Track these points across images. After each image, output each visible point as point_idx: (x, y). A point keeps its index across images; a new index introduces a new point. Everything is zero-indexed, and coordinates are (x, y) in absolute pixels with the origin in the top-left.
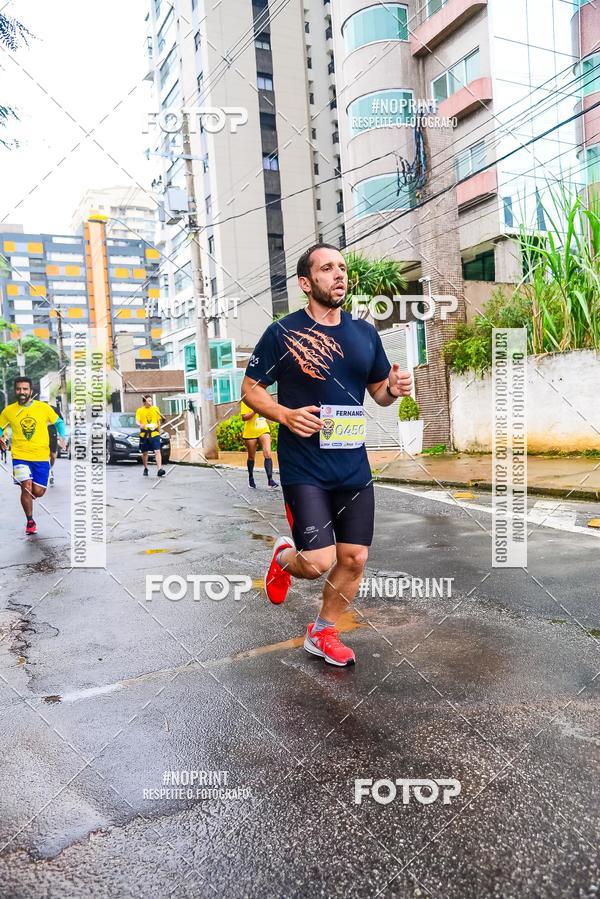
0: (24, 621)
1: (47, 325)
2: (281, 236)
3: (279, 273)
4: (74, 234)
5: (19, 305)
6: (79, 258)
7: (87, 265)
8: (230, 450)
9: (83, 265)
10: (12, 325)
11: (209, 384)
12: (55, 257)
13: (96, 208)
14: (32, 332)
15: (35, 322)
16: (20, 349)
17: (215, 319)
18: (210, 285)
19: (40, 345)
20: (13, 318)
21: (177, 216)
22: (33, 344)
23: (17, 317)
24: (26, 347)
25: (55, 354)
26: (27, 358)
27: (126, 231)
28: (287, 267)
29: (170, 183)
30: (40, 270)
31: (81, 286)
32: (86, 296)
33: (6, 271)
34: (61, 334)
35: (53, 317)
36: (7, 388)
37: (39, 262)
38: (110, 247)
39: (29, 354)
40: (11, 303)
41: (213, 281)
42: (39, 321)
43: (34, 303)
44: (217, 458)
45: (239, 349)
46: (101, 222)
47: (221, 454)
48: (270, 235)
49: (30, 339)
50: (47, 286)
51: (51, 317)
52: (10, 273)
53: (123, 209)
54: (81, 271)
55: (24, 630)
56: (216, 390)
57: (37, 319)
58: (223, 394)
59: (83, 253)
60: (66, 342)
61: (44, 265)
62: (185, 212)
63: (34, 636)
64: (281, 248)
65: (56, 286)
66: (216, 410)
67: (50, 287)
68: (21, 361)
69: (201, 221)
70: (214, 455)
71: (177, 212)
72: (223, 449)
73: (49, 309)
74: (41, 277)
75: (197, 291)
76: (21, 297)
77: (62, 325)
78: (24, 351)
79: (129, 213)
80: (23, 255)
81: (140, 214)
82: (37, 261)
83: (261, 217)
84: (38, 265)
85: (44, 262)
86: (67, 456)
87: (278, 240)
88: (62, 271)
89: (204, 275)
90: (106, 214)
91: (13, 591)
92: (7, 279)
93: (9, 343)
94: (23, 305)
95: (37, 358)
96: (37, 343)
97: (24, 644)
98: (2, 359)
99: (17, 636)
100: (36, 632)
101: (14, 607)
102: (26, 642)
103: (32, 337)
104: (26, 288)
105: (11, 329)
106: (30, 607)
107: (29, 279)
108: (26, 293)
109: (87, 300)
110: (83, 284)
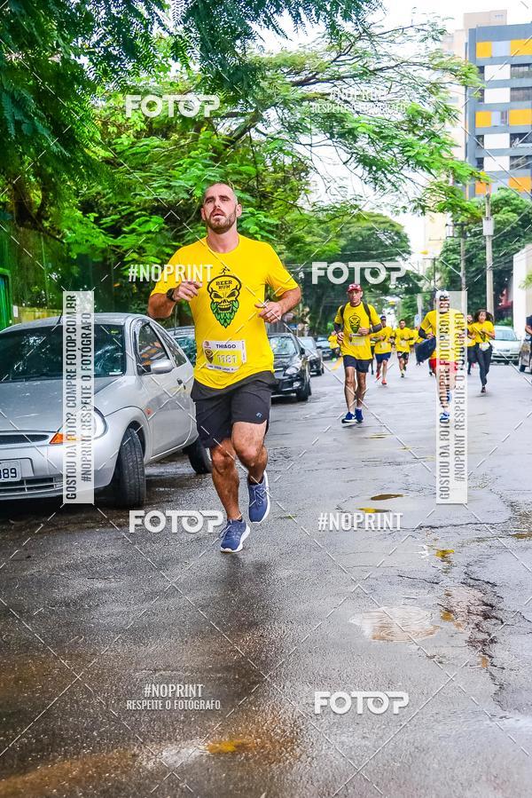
1: (528, 171)
5: (491, 141)
10: (481, 172)
14: (505, 183)
15: (512, 167)
16: (488, 209)
19: (515, 202)
20: (480, 162)
22: (506, 202)
23: (486, 161)
24: (497, 207)
26: (498, 222)
33: (478, 89)
36: (466, 268)
37: (526, 69)
39: (500, 217)
40: (480, 138)
42: (518, 165)
43: (514, 137)
49: (504, 194)
52: (482, 91)
57: (515, 162)
63: (500, 628)
68: (488, 228)
74: (525, 94)
76: (494, 129)
78: (493, 212)
80: (501, 60)
82: (521, 69)
84: (523, 75)
91: (470, 560)
92: (477, 102)
93: (474, 201)
94: (497, 140)
95: (511, 222)
96: (514, 199)
97: (486, 636)
98: (462, 225)
99: (477, 625)
100: (502, 623)
101: (472, 582)
102: (489, 635)
103: (506, 190)
104: (502, 113)
105: (479, 179)
106: (494, 585)
107: (507, 100)
108: (502, 122)
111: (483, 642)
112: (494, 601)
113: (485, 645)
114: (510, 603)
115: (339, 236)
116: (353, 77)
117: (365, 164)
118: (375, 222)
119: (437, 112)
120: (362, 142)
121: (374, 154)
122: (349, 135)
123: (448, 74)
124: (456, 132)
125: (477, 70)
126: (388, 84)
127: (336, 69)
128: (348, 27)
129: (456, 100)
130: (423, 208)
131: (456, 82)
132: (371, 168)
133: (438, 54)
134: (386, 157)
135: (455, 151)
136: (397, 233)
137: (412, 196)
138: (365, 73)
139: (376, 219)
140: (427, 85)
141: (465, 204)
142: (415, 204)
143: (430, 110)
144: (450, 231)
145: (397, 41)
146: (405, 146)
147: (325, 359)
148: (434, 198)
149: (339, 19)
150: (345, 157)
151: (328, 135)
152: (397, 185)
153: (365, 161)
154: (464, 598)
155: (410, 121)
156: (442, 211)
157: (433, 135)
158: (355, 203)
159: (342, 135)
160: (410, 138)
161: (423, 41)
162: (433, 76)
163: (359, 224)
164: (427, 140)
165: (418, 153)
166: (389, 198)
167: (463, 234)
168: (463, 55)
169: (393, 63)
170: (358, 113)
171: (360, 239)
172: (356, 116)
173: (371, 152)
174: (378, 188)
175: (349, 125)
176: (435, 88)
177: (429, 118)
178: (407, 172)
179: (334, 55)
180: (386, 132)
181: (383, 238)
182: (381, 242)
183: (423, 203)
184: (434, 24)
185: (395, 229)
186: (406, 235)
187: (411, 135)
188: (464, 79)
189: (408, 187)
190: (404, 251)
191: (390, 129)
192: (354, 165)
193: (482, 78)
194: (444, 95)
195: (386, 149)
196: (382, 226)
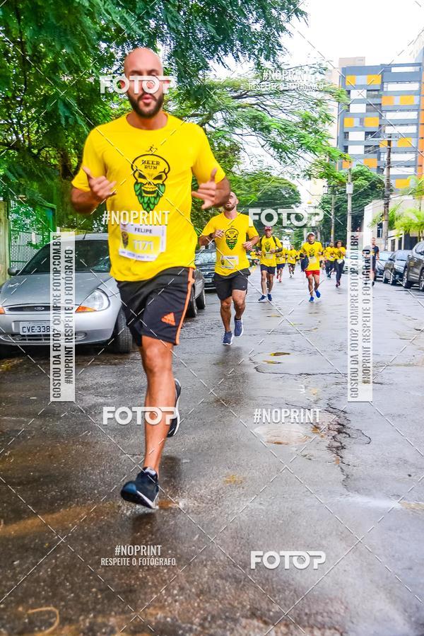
0: (340, 424)
1: (376, 155)
4: (413, 61)
5: (353, 136)
6: (415, 86)
7: (422, 93)
9: (418, 93)
10: (346, 154)
12: (391, 87)
14: (361, 161)
15: (365, 152)
16: (350, 177)
19: (367, 174)
20: (346, 148)
22: (361, 173)
23: (350, 148)
24: (355, 176)
25: (381, 182)
26: (355, 186)
30: (377, 101)
31: (413, 115)
32: (417, 124)
33: (346, 104)
34: (389, 163)
35: (383, 146)
36: (335, 213)
37: (376, 93)
39: (357, 183)
40: (346, 134)
42: (369, 151)
43: (367, 134)
49: (360, 168)
50: (381, 116)
51: (381, 146)
52: (349, 105)
54: (415, 100)
55: (339, 432)
57: (368, 149)
59: (420, 82)
60: (393, 171)
61: (380, 96)
63: (348, 440)
65: (389, 116)
67: (383, 118)
68: (349, 189)
73: (380, 139)
74: (375, 108)
76: (355, 129)
77: (392, 155)
78: (353, 180)
80: (361, 87)
82: (373, 93)
84: (374, 96)
85: (381, 93)
86: (383, 279)
88: (397, 101)
91: (331, 396)
92: (345, 112)
93: (341, 171)
94: (356, 136)
95: (364, 186)
96: (366, 172)
97: (339, 444)
98: (334, 186)
99: (333, 437)
100: (349, 436)
101: (331, 410)
102: (341, 444)
103: (362, 166)
104: (361, 120)
105: (345, 158)
106: (345, 413)
107: (365, 111)
108: (360, 124)
109: (417, 129)
110: (416, 113)
111: (337, 448)
112: (345, 423)
113: (338, 449)
114: (354, 424)
115: (257, 191)
116: (270, 94)
117: (275, 148)
118: (280, 183)
119: (320, 117)
120: (274, 134)
121: (281, 142)
122: (267, 129)
123: (328, 94)
124: (332, 130)
125: (346, 93)
126: (291, 100)
128: (267, 64)
129: (332, 110)
130: (310, 175)
131: (333, 99)
132: (278, 150)
134: (288, 144)
135: (330, 141)
136: (293, 190)
137: (303, 168)
138: (277, 93)
139: (280, 181)
140: (316, 101)
141: (336, 174)
142: (305, 173)
143: (317, 116)
144: (326, 190)
146: (300, 138)
148: (316, 170)
149: (262, 59)
150: (263, 143)
151: (253, 129)
152: (294, 160)
153: (275, 145)
154: (326, 420)
155: (304, 122)
156: (321, 178)
157: (316, 132)
158: (266, 170)
159: (261, 130)
160: (303, 132)
162: (319, 96)
163: (269, 184)
164: (313, 134)
165: (308, 142)
166: (289, 169)
167: (333, 192)
168: (338, 84)
170: (272, 116)
171: (270, 193)
172: (270, 118)
173: (279, 140)
174: (282, 162)
175: (266, 124)
176: (319, 103)
177: (315, 121)
178: (301, 153)
180: (289, 128)
181: (284, 193)
183: (310, 173)
184: (320, 64)
185: (292, 188)
186: (299, 192)
188: (338, 97)
189: (300, 162)
190: (297, 202)
191: (291, 127)
192: (268, 148)
193: (349, 98)
194: (325, 107)
195: (288, 139)
196: (284, 185)
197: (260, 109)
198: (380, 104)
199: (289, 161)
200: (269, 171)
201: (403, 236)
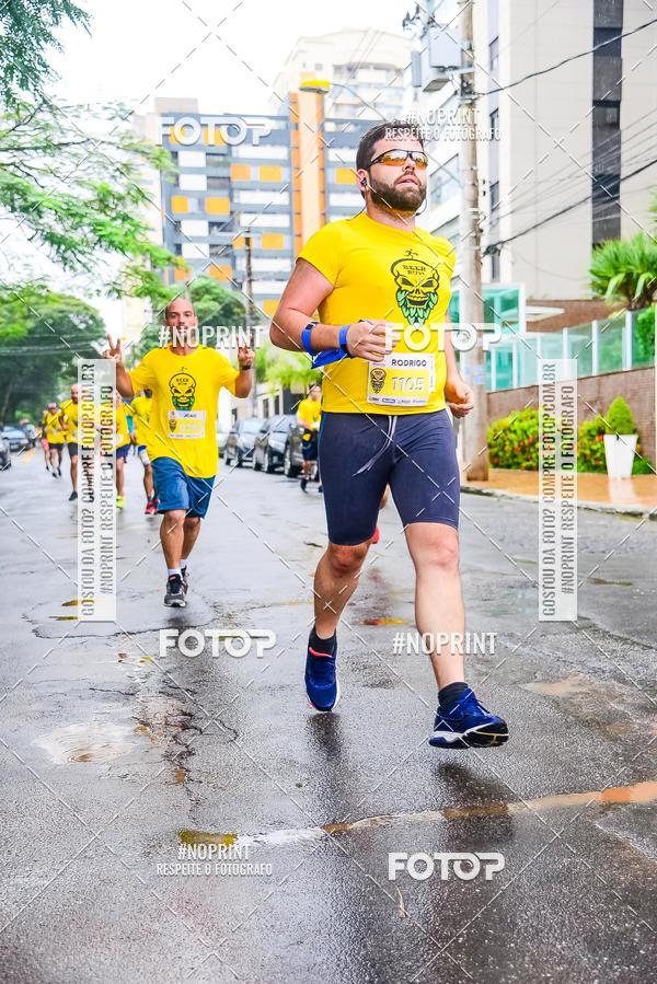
0: (185, 714)
1: (229, 261)
2: (617, 104)
3: (610, 170)
4: (275, 114)
5: (188, 228)
6: (280, 153)
7: (293, 163)
8: (509, 467)
9: (288, 163)
10: (178, 258)
11: (480, 357)
12: (244, 152)
13: (311, 68)
14: (206, 271)
15: (211, 255)
17: (493, 250)
18: (488, 194)
19: (216, 291)
20: (178, 248)
21: (442, 76)
22: (207, 291)
23: (185, 247)
24: (197, 294)
25: (240, 305)
27: (356, 106)
28: (623, 159)
29: (431, 21)
30: (222, 172)
31: (281, 199)
32: (290, 213)
33: (172, 174)
34: (249, 274)
35: (240, 247)
37: (221, 159)
38: (331, 134)
39: (201, 305)
40: (177, 226)
41: (495, 187)
42: (216, 254)
43: (212, 224)
44: (485, 479)
45: (530, 302)
46: (319, 91)
47: (492, 472)
48: (596, 103)
49: (204, 282)
50: (231, 198)
51: (236, 248)
52: (177, 178)
53: (351, 69)
54: (284, 175)
55: (185, 727)
56: (489, 368)
57: (214, 250)
58: (501, 376)
59: (288, 145)
60: (258, 288)
61: (227, 165)
62: (455, 68)
63: (199, 738)
64: (616, 125)
65: (244, 198)
66: (489, 401)
67: (236, 200)
69: (481, 84)
70: (481, 474)
71: (442, 69)
72: (496, 465)
73: (234, 234)
74: (222, 183)
75: (469, 204)
76: (192, 216)
77: (253, 261)
79: (362, 76)
80: (196, 148)
81: (380, 77)
82: (216, 158)
83: (583, 71)
84: (218, 165)
85: (229, 159)
86: (253, 464)
87: (611, 111)
88: (255, 174)
89: (480, 177)
90: (325, 77)
91: (169, 667)
92: (172, 187)
93: (175, 289)
94: (194, 228)
95: (212, 311)
96: (214, 287)
97: (184, 749)
99: (174, 737)
100: (201, 732)
101: (171, 691)
102: (188, 747)
103: (206, 278)
104: (199, 202)
105: (176, 265)
106: (194, 693)
107: (204, 188)
108: (200, 209)
109: (291, 221)
110: (286, 194)
111: (181, 755)
112: (193, 710)
115: (26, 318)
116: (36, 149)
117: (53, 243)
118: (68, 304)
119: (129, 193)
120: (49, 219)
121: (62, 233)
122: (32, 209)
123: (139, 156)
124: (151, 216)
125: (170, 155)
126: (75, 160)
127: (15, 138)
128: (24, 96)
129: (151, 183)
130: (118, 291)
131: (148, 165)
132: (59, 247)
133: (128, 135)
134: (76, 236)
135: (149, 234)
136: (92, 318)
137: (106, 279)
138: (48, 147)
139: (68, 301)
140: (119, 166)
141: (165, 290)
142: (109, 288)
143: (122, 191)
144: (149, 317)
145: (82, 116)
146: (96, 227)
147: (13, 451)
148: (129, 282)
149: (14, 86)
150: (30, 233)
151: (9, 208)
152: (88, 266)
153: (51, 238)
154: (162, 708)
155: (101, 200)
156: (139, 295)
157: (125, 218)
158: (41, 283)
159: (25, 209)
160: (101, 217)
161: (111, 119)
162: (124, 157)
163: (47, 306)
164: (119, 221)
165: (112, 234)
166: (82, 280)
169: (79, 139)
171: (51, 321)
172: (40, 190)
173: (58, 230)
174: (67, 268)
175: (31, 199)
176: (126, 169)
177: (121, 198)
178: (99, 253)
179: (12, 123)
180: (74, 210)
181: (76, 321)
182: (75, 326)
183: (118, 287)
184: (121, 104)
185: (90, 313)
186: (102, 320)
187: (103, 214)
188: (157, 161)
190: (100, 337)
191: (80, 207)
192: (40, 242)
193: (177, 164)
194: (136, 177)
195: (75, 228)
196: (76, 309)
197: (19, 173)
198: (229, 178)
199: (78, 266)
200: (46, 283)
201: (280, 394)
